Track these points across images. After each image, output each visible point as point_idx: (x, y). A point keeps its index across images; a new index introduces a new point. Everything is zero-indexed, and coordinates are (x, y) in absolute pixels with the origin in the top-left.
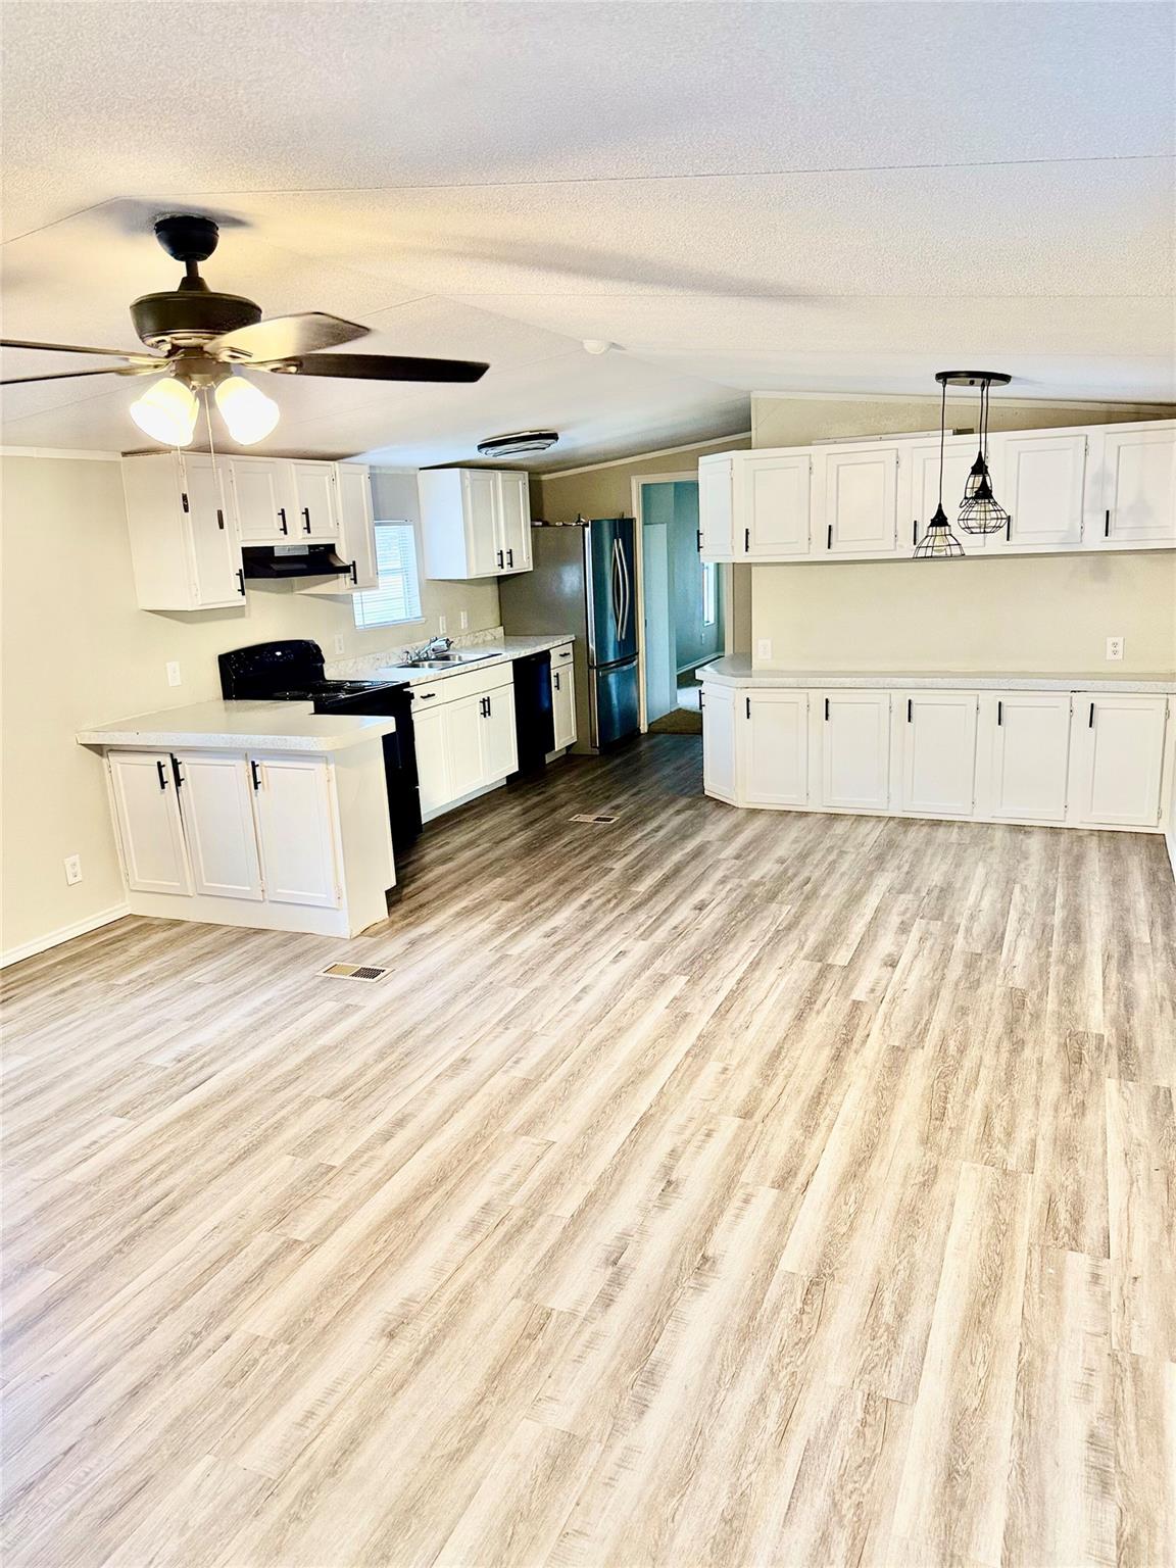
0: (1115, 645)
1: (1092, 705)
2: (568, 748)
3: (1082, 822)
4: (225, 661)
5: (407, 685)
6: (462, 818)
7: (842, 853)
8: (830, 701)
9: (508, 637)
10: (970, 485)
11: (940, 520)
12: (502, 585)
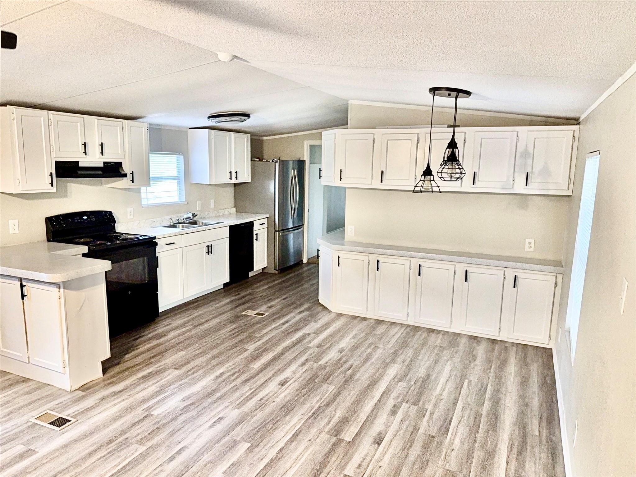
0: (530, 243)
1: (516, 276)
2: (263, 269)
3: (508, 338)
4: (50, 221)
5: (155, 238)
6: (187, 308)
7: (376, 348)
8: (380, 261)
9: (238, 213)
10: (446, 154)
11: (428, 172)
12: (236, 187)
